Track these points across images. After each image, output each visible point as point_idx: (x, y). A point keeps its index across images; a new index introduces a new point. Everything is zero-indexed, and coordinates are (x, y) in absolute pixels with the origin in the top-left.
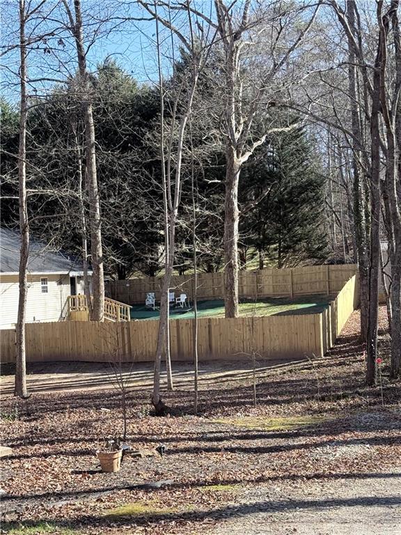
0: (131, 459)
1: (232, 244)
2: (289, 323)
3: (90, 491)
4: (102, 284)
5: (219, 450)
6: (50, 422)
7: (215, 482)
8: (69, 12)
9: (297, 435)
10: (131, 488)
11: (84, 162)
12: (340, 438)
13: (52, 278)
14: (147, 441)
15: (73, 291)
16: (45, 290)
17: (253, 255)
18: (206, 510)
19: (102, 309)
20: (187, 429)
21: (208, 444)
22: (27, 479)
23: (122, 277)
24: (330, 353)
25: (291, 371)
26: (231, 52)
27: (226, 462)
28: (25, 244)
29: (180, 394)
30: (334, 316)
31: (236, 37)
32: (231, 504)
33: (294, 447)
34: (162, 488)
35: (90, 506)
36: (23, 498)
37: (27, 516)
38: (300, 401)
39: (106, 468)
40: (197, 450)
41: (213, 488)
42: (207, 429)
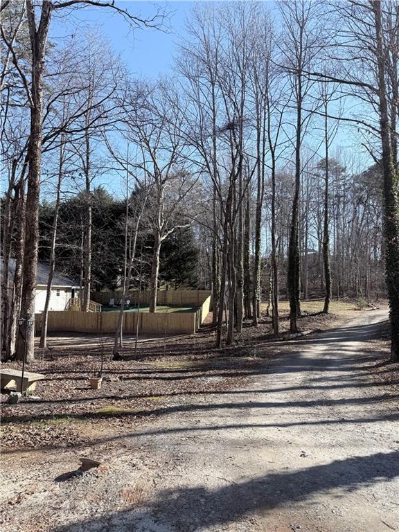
0: (105, 382)
1: (155, 277)
2: (180, 317)
3: (86, 399)
4: (89, 293)
5: (150, 378)
6: (61, 362)
7: (151, 395)
8: (83, 162)
9: (187, 371)
10: (108, 398)
11: (85, 234)
12: (207, 373)
13: (62, 289)
14: (112, 373)
15: (73, 296)
16: (58, 295)
17: (163, 284)
18: (150, 410)
19: (88, 305)
20: (132, 367)
21: (144, 375)
22: (52, 391)
23: (98, 290)
24: (199, 332)
25: (180, 340)
26: (160, 189)
27: (155, 385)
28: (52, 271)
29: (126, 350)
30: (201, 314)
31: (163, 182)
32: (162, 406)
33: (186, 378)
34: (125, 398)
35: (88, 407)
36: (51, 402)
37: (55, 412)
38: (186, 354)
39: (93, 387)
40: (139, 378)
41: (151, 398)
42: (143, 367)
